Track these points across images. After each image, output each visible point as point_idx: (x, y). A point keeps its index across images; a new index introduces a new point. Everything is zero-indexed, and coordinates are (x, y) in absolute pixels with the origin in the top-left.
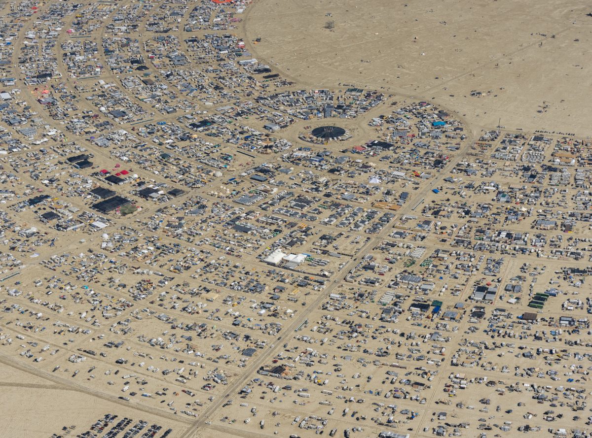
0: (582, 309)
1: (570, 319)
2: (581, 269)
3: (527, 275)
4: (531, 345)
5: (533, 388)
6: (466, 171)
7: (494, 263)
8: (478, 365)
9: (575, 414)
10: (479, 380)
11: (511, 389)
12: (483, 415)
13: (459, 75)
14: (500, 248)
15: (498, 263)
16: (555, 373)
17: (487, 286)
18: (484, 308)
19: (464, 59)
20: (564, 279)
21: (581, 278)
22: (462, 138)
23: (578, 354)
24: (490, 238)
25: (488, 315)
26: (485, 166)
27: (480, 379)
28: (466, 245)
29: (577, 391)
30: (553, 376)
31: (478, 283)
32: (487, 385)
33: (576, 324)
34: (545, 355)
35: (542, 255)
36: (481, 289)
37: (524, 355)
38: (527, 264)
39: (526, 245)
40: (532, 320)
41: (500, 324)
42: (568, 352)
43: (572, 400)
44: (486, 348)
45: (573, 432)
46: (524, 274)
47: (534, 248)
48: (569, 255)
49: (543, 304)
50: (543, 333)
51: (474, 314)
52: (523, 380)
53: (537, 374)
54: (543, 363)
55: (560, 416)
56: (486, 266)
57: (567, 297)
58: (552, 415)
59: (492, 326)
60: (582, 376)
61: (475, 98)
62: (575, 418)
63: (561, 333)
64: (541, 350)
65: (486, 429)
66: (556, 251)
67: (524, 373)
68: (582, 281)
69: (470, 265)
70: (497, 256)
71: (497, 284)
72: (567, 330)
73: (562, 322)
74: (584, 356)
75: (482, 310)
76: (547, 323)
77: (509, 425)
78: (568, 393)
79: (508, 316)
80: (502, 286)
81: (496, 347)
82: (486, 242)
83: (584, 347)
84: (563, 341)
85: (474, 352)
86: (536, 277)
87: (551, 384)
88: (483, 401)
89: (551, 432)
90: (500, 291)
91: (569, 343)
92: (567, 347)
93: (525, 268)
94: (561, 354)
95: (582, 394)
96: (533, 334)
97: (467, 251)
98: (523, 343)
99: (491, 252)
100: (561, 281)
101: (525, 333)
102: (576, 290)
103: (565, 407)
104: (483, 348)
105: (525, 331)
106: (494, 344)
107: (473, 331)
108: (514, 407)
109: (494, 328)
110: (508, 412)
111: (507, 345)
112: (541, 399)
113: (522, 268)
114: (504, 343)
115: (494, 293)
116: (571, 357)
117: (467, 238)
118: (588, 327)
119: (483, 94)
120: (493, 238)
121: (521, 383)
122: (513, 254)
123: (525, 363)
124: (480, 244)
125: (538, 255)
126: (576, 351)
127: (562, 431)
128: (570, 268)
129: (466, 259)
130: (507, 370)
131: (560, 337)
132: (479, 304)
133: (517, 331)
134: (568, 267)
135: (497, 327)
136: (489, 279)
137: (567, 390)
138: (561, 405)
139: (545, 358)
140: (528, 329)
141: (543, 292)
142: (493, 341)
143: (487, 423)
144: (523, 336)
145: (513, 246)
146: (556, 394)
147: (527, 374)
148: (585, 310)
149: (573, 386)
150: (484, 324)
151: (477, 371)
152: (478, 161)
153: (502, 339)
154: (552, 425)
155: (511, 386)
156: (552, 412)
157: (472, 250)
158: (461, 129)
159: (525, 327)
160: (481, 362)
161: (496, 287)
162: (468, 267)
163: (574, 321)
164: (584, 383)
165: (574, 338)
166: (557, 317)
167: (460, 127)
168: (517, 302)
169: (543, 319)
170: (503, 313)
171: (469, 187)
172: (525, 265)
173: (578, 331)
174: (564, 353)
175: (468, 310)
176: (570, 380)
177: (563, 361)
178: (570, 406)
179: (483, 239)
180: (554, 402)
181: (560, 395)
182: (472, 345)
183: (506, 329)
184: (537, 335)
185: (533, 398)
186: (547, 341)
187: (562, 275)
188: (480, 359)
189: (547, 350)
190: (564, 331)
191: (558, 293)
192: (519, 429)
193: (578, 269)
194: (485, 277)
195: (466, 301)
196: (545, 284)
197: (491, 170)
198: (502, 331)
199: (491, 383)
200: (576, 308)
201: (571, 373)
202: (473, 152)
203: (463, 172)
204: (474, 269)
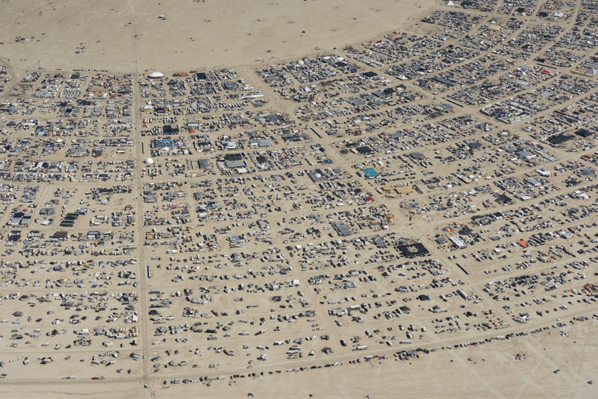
0: (107, 223)
1: (97, 233)
2: (108, 188)
3: (60, 199)
4: (60, 259)
5: (62, 297)
6: (8, 111)
7: (30, 191)
8: (12, 283)
9: (97, 314)
10: (12, 296)
11: (42, 300)
12: (15, 327)
13: (5, 23)
14: (36, 177)
15: (35, 191)
16: (82, 282)
17: (24, 212)
18: (19, 232)
19: (10, 9)
20: (93, 198)
21: (108, 196)
22: (6, 81)
23: (102, 262)
24: (28, 169)
25: (24, 237)
26: (26, 105)
27: (14, 295)
28: (5, 177)
29: (100, 295)
30: (80, 284)
31: (15, 210)
32: (20, 299)
33: (102, 236)
34: (73, 266)
35: (74, 180)
36: (18, 215)
37: (54, 269)
38: (61, 189)
39: (60, 172)
40: (63, 238)
41: (34, 245)
42: (94, 261)
43: (96, 302)
44: (21, 267)
45: (95, 330)
46: (57, 198)
47: (67, 174)
48: (98, 177)
49: (73, 222)
50: (72, 248)
51: (11, 238)
52: (53, 291)
53: (65, 284)
54: (72, 274)
55: (84, 318)
56: (23, 194)
57: (95, 214)
58: (77, 319)
59: (26, 247)
60: (104, 281)
61: (19, 44)
62: (98, 318)
63: (87, 246)
64: (69, 263)
65: (17, 338)
66: (87, 175)
67: (54, 285)
68: (108, 199)
69: (8, 195)
70: (34, 185)
71: (33, 209)
72: (93, 242)
73: (89, 236)
74: (107, 263)
75: (18, 234)
76: (76, 239)
77: (39, 331)
78: (92, 297)
79: (42, 237)
80: (37, 210)
81: (29, 265)
82: (24, 173)
83: (108, 256)
84: (90, 253)
85: (9, 272)
86: (68, 199)
87: (77, 291)
88: (16, 314)
89: (76, 333)
90: (36, 214)
91: (96, 254)
92: (93, 258)
93: (59, 192)
94: (87, 264)
95: (104, 297)
96: (63, 250)
97: (7, 182)
98: (54, 259)
99: (29, 181)
100: (91, 201)
101: (56, 249)
102: (103, 207)
103: (89, 310)
104: (18, 267)
105: (57, 248)
106: (28, 262)
107: (9, 254)
108: (44, 316)
109: (28, 248)
110: (38, 321)
111: (39, 262)
112: (69, 306)
113: (56, 193)
114: (37, 261)
115: (29, 217)
116: (96, 266)
117: (7, 171)
118: (112, 238)
119: (27, 40)
120: (30, 169)
121: (51, 294)
122: (48, 181)
123: (56, 276)
124: (19, 175)
125: (70, 181)
126: (100, 260)
127: (86, 330)
128: (98, 189)
129: (5, 189)
130: (39, 284)
131: (87, 249)
132: (15, 229)
133: (49, 249)
134: (96, 188)
135: (31, 247)
136: (26, 205)
137: (91, 295)
138: (85, 309)
139: (73, 269)
140: (59, 246)
141: (73, 212)
142: (27, 260)
143: (18, 333)
144: (54, 252)
145: (49, 174)
146: (82, 300)
147: (56, 285)
148: (110, 224)
149: (96, 291)
150: (20, 246)
151: (12, 288)
152: (19, 101)
153: (36, 257)
154: (76, 327)
155: (42, 298)
156: (77, 316)
157: (11, 181)
158: (5, 73)
159: (57, 244)
160: (15, 280)
161: (32, 212)
162: (7, 196)
163: (100, 235)
164: (106, 287)
165: (100, 249)
166: (85, 233)
167: (4, 71)
168: (50, 223)
169: (73, 236)
170: (37, 234)
171: (11, 124)
172: (59, 190)
173: (103, 243)
174: (90, 263)
175: (5, 235)
176: (94, 286)
177: (89, 270)
178: (94, 308)
179: (21, 171)
180: (80, 307)
181: (85, 300)
182: (8, 266)
183: (39, 248)
184: (67, 250)
185: (61, 305)
186: (75, 255)
187: (91, 196)
188: (14, 277)
189: (75, 262)
190: (91, 244)
191: (86, 212)
192: (47, 335)
193: (105, 189)
194: (22, 204)
195: (4, 227)
196: (75, 205)
197: (31, 108)
198: (35, 250)
199: (24, 297)
200: (103, 223)
201: (95, 280)
202: (16, 93)
203: (6, 112)
204: (12, 198)
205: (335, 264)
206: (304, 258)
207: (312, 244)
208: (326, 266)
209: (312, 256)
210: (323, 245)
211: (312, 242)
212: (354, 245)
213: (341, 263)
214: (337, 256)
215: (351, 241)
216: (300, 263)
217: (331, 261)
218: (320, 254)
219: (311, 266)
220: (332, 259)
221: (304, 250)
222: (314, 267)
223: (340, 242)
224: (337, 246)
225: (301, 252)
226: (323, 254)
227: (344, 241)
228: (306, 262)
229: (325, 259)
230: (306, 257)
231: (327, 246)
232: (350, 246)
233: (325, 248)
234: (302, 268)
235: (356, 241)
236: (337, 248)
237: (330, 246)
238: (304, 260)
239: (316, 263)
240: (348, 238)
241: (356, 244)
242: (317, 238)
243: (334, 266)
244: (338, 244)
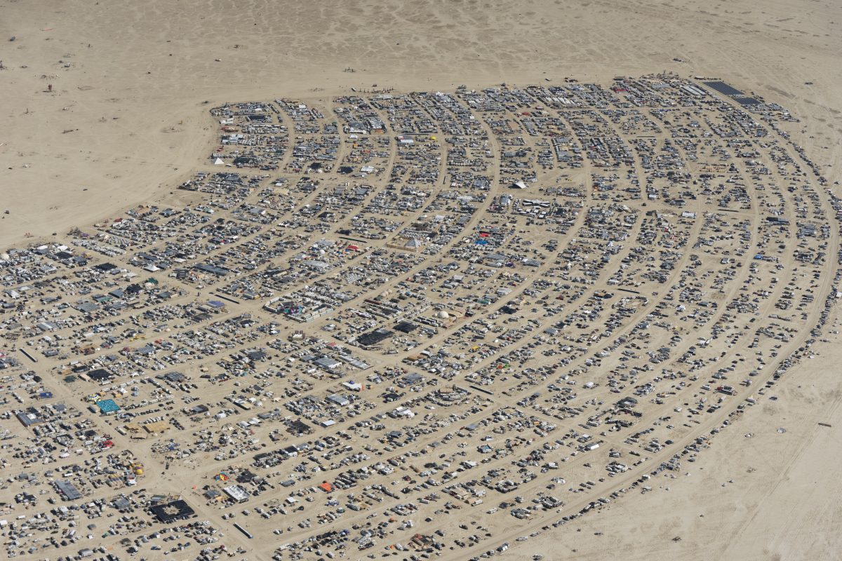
205: (58, 542)
206: (12, 538)
207: (24, 516)
208: (44, 546)
209: (24, 534)
210: (39, 516)
211: (24, 514)
212: (86, 512)
213: (67, 541)
214: (60, 531)
215: (82, 507)
216: (6, 547)
217: (52, 538)
218: (35, 531)
219: (22, 549)
220: (54, 535)
221: (11, 527)
222: (26, 551)
223: (65, 510)
224: (60, 516)
225: (7, 530)
226: (39, 529)
227: (71, 508)
228: (15, 544)
229: (42, 537)
230: (15, 536)
231: (46, 518)
232: (80, 515)
233: (43, 520)
234: (9, 553)
235: (88, 507)
236: (61, 519)
237: (50, 517)
238: (11, 541)
239: (29, 544)
240: (76, 504)
241: (88, 510)
242: (31, 507)
243: (57, 546)
244: (61, 513)
